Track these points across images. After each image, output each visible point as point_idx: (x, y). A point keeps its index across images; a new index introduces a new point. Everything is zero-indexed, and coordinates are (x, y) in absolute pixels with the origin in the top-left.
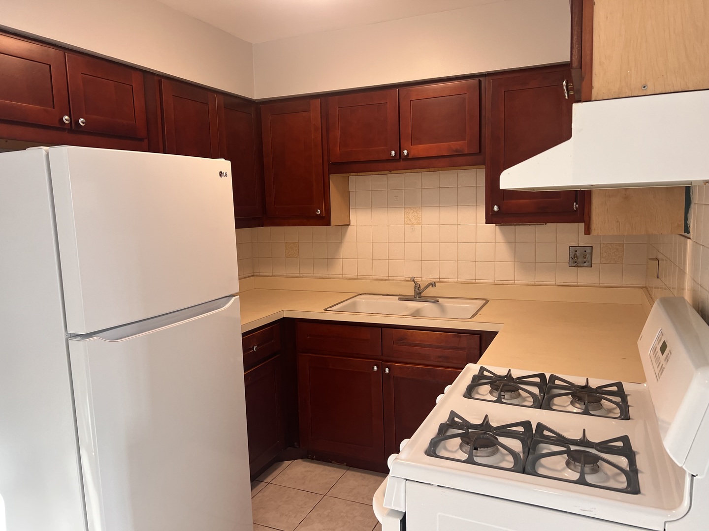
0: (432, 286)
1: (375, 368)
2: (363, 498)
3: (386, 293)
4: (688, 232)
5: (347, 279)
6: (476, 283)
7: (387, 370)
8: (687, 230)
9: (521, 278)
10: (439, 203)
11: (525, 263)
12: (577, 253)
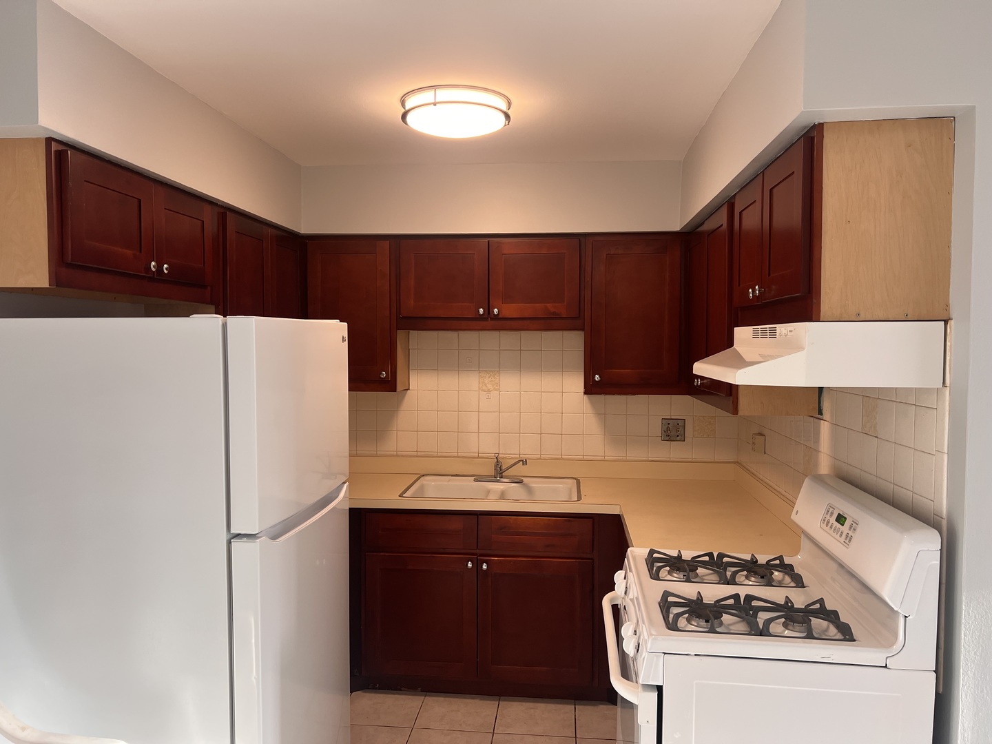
0: (523, 464)
1: (470, 565)
2: (460, 725)
3: (455, 474)
4: (822, 414)
5: (403, 456)
6: (562, 459)
7: (485, 567)
8: (820, 412)
9: (611, 454)
10: (519, 367)
11: (616, 436)
12: (670, 426)
